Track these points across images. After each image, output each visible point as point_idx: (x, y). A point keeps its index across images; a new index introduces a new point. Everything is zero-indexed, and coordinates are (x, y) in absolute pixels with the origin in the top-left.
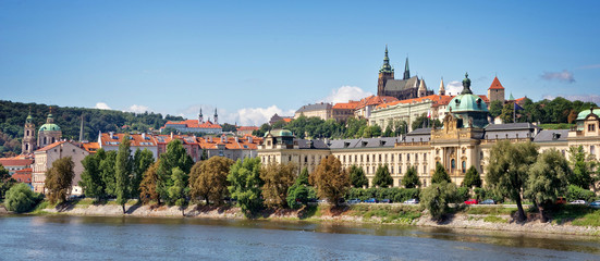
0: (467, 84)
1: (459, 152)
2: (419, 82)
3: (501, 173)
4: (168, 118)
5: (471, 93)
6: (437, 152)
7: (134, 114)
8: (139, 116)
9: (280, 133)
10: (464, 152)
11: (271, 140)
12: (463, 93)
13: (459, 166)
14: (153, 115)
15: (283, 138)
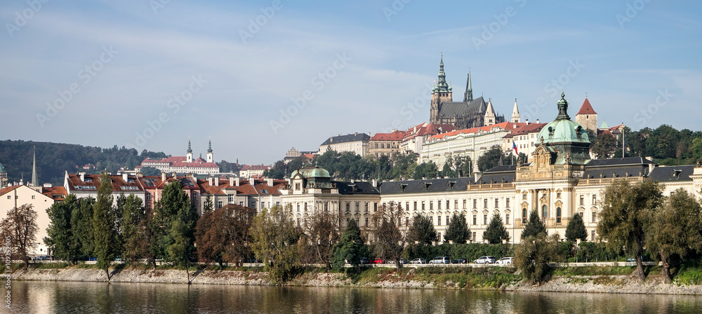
0: (564, 107)
1: (554, 195)
2: (485, 105)
3: (618, 221)
4: (146, 155)
5: (568, 119)
6: (525, 196)
7: (99, 149)
8: (106, 151)
9: (313, 173)
10: (559, 195)
11: (301, 181)
12: (558, 119)
13: (553, 214)
14: (124, 150)
15: (318, 179)
